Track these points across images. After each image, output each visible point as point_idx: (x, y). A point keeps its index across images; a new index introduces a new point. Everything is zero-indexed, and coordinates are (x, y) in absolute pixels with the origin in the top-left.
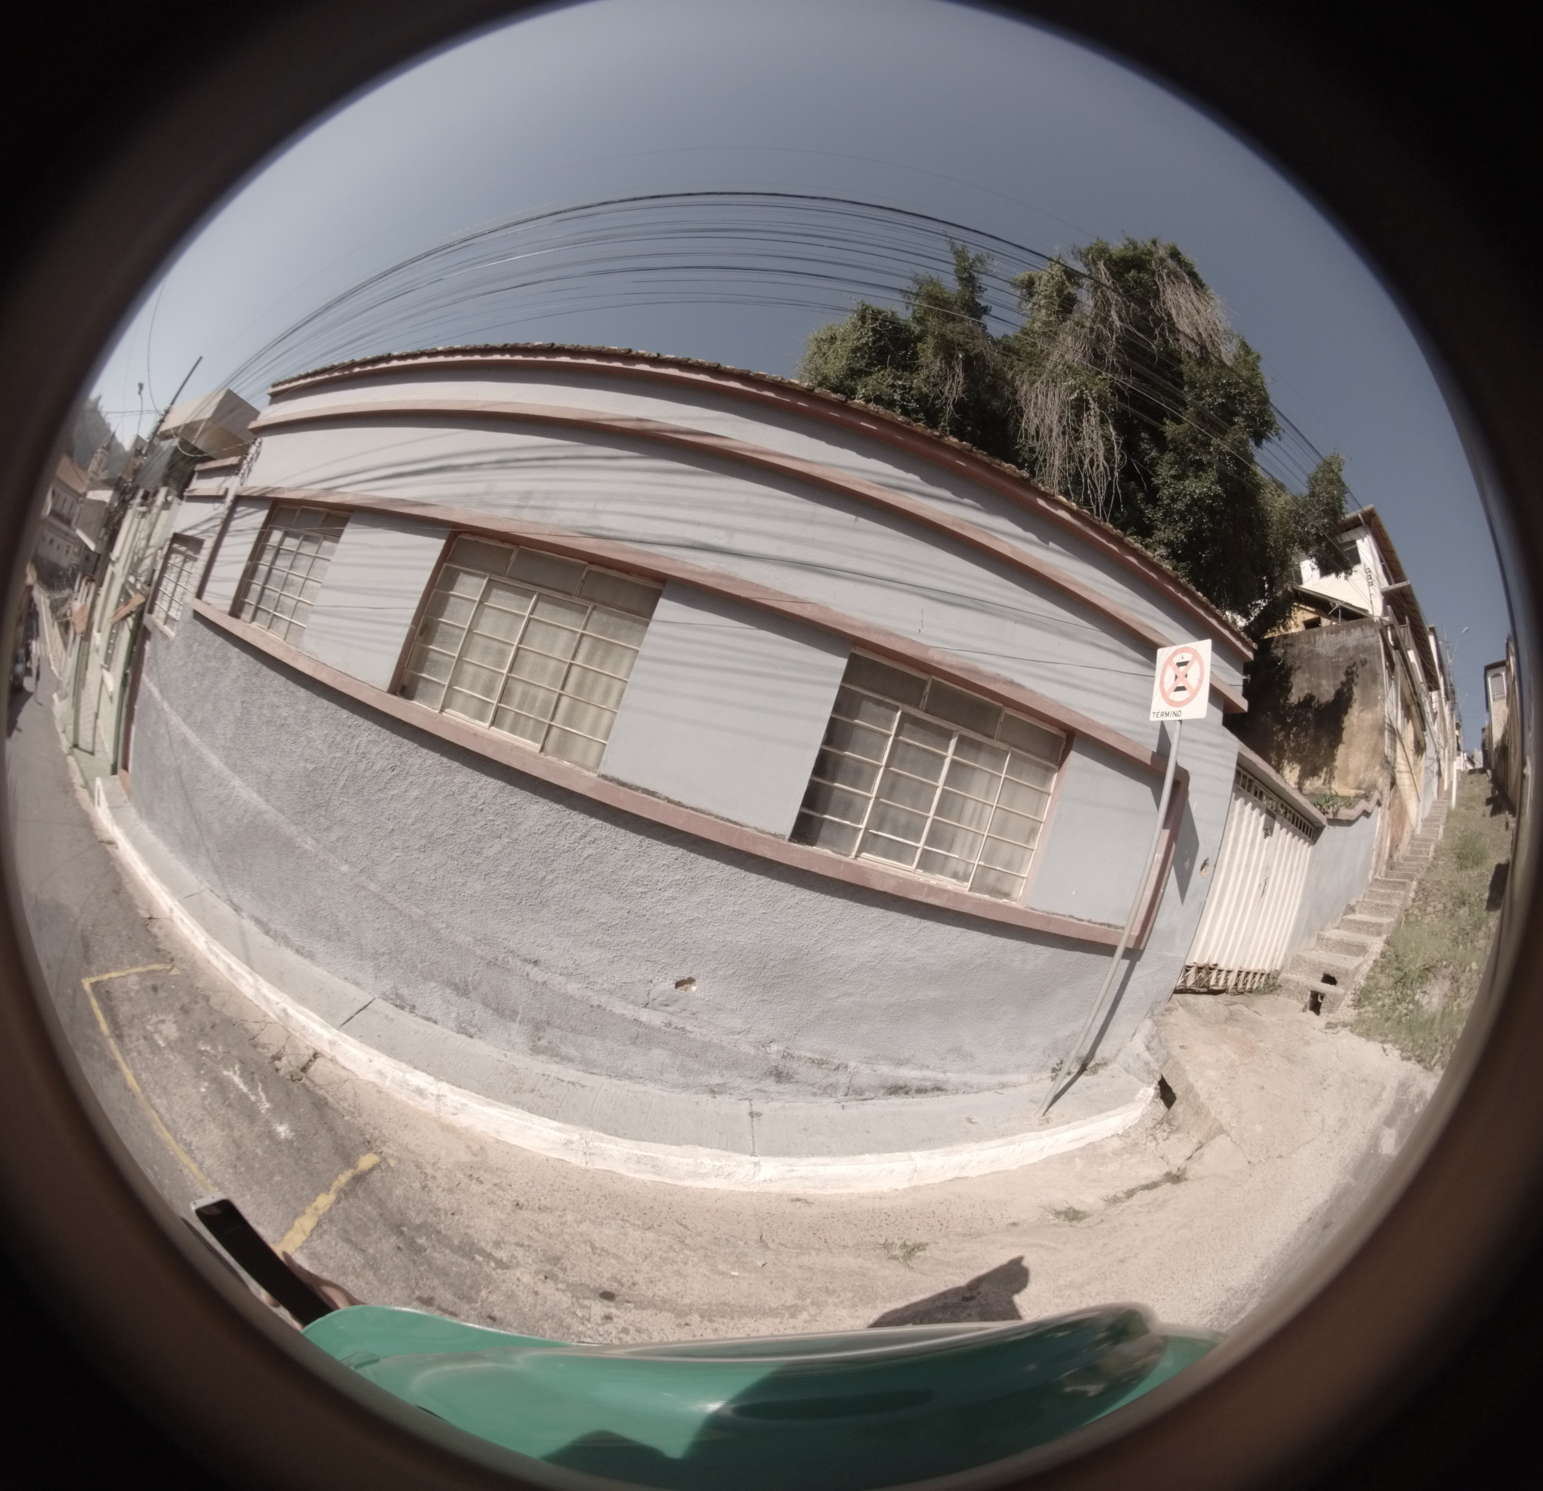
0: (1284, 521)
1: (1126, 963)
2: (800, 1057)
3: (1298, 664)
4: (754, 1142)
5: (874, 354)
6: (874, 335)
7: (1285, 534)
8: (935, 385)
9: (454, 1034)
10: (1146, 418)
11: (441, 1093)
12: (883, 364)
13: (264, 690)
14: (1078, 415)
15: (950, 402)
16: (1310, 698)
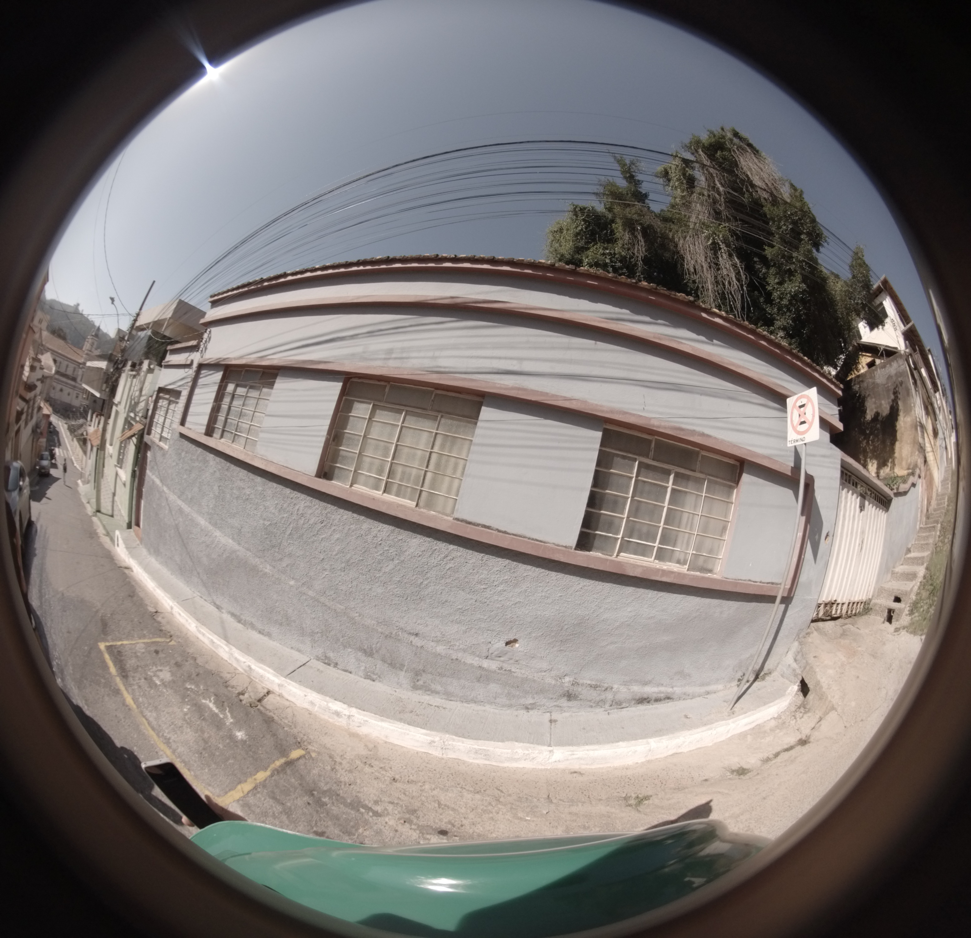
0: (843, 298)
1: (783, 606)
2: (583, 684)
3: (868, 394)
4: (551, 738)
5: (588, 236)
6: (585, 223)
7: (845, 308)
8: (629, 249)
9: (362, 679)
10: (754, 249)
11: (351, 714)
12: (594, 240)
13: (234, 479)
14: (715, 254)
15: (640, 259)
16: (877, 414)
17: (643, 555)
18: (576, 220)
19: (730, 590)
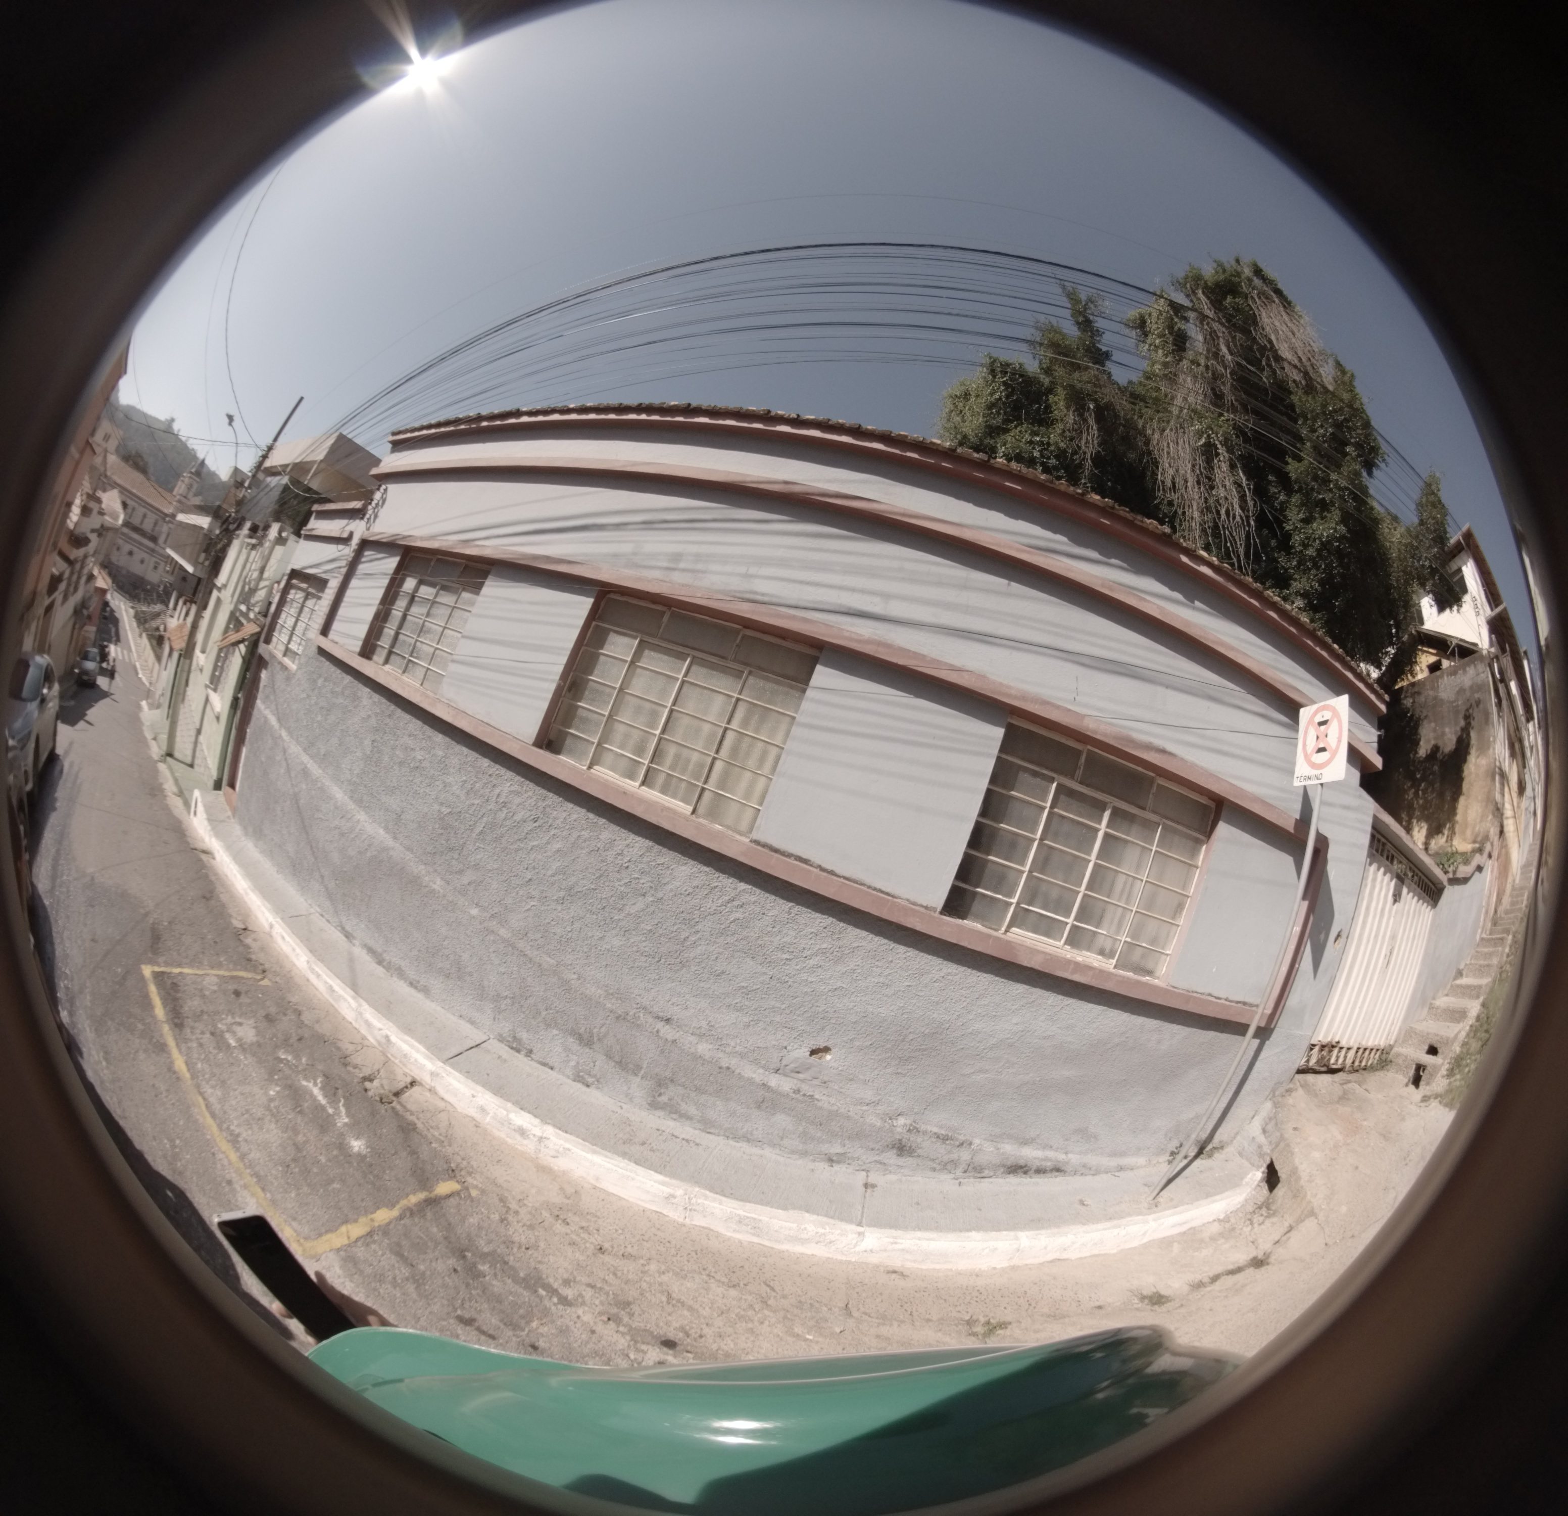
0: (1402, 556)
1: (1256, 1042)
2: (926, 1132)
3: (1424, 713)
4: (863, 1213)
5: (1008, 410)
6: (1006, 389)
7: (1404, 571)
8: (1072, 439)
11: (544, 1135)
12: (1019, 420)
13: (399, 732)
14: (1209, 461)
15: (1088, 456)
16: (1436, 749)
17: (1047, 934)
18: (993, 381)
19: (1177, 1007)
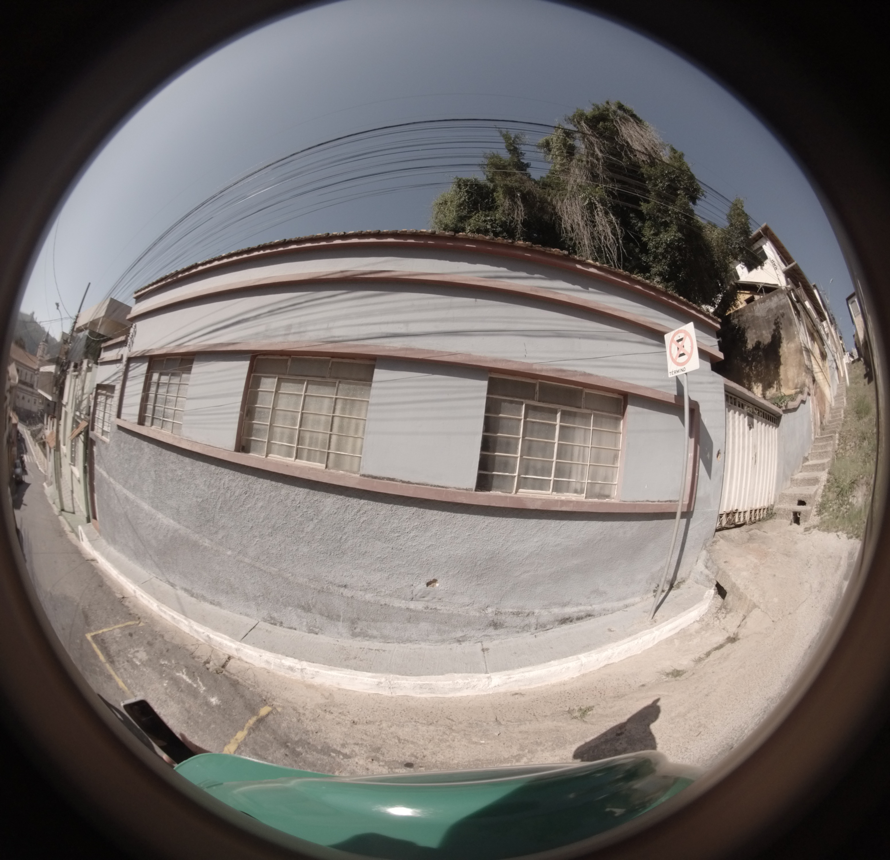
0: (720, 244)
1: (684, 521)
2: (506, 612)
3: (747, 325)
4: (486, 666)
7: (722, 252)
9: (307, 634)
10: (630, 206)
11: (303, 667)
13: (166, 463)
14: (592, 213)
15: (519, 222)
16: (758, 343)
17: (541, 489)
18: (460, 191)
19: (628, 512)
